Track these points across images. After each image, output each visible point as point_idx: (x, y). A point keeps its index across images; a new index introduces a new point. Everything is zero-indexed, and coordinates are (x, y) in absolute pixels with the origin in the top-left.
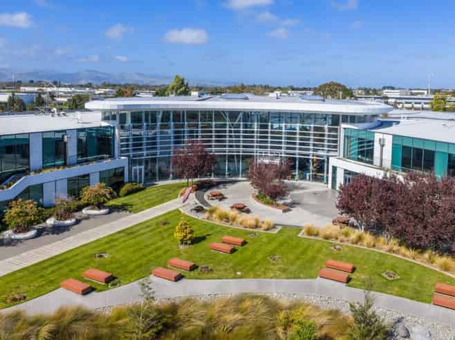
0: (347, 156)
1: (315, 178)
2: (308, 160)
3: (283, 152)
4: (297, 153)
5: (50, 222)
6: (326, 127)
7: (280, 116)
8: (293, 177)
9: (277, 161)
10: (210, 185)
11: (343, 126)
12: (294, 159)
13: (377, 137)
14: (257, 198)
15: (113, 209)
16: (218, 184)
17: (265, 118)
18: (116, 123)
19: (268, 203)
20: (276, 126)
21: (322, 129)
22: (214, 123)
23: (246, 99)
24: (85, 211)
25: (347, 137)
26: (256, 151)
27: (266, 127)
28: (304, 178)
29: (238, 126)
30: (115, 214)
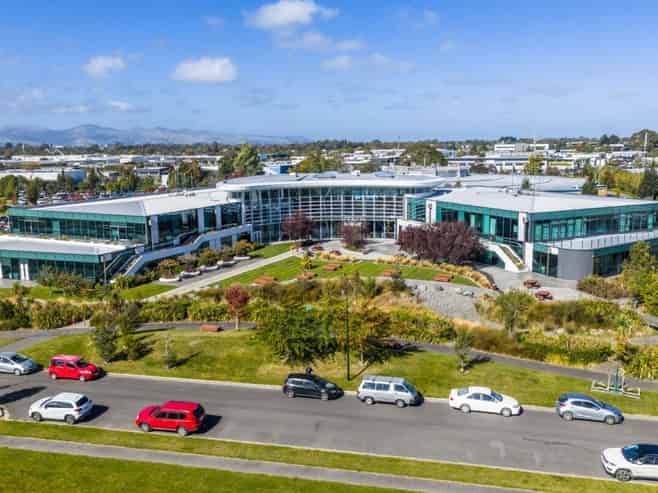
0: (409, 218)
1: (388, 236)
2: (382, 222)
3: (364, 217)
4: (374, 218)
5: (220, 263)
6: (394, 197)
7: (360, 190)
8: (372, 237)
9: (359, 224)
10: (310, 243)
11: (407, 196)
12: (372, 222)
13: (428, 202)
14: (347, 248)
15: (252, 257)
16: (316, 242)
17: (349, 191)
18: (241, 200)
19: (353, 250)
20: (357, 197)
21: (391, 199)
22: (310, 197)
23: (334, 177)
24: (236, 258)
25: (409, 204)
26: (343, 217)
27: (350, 199)
28: (380, 237)
29: (329, 199)
30: (254, 260)
